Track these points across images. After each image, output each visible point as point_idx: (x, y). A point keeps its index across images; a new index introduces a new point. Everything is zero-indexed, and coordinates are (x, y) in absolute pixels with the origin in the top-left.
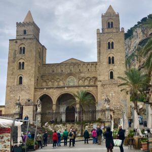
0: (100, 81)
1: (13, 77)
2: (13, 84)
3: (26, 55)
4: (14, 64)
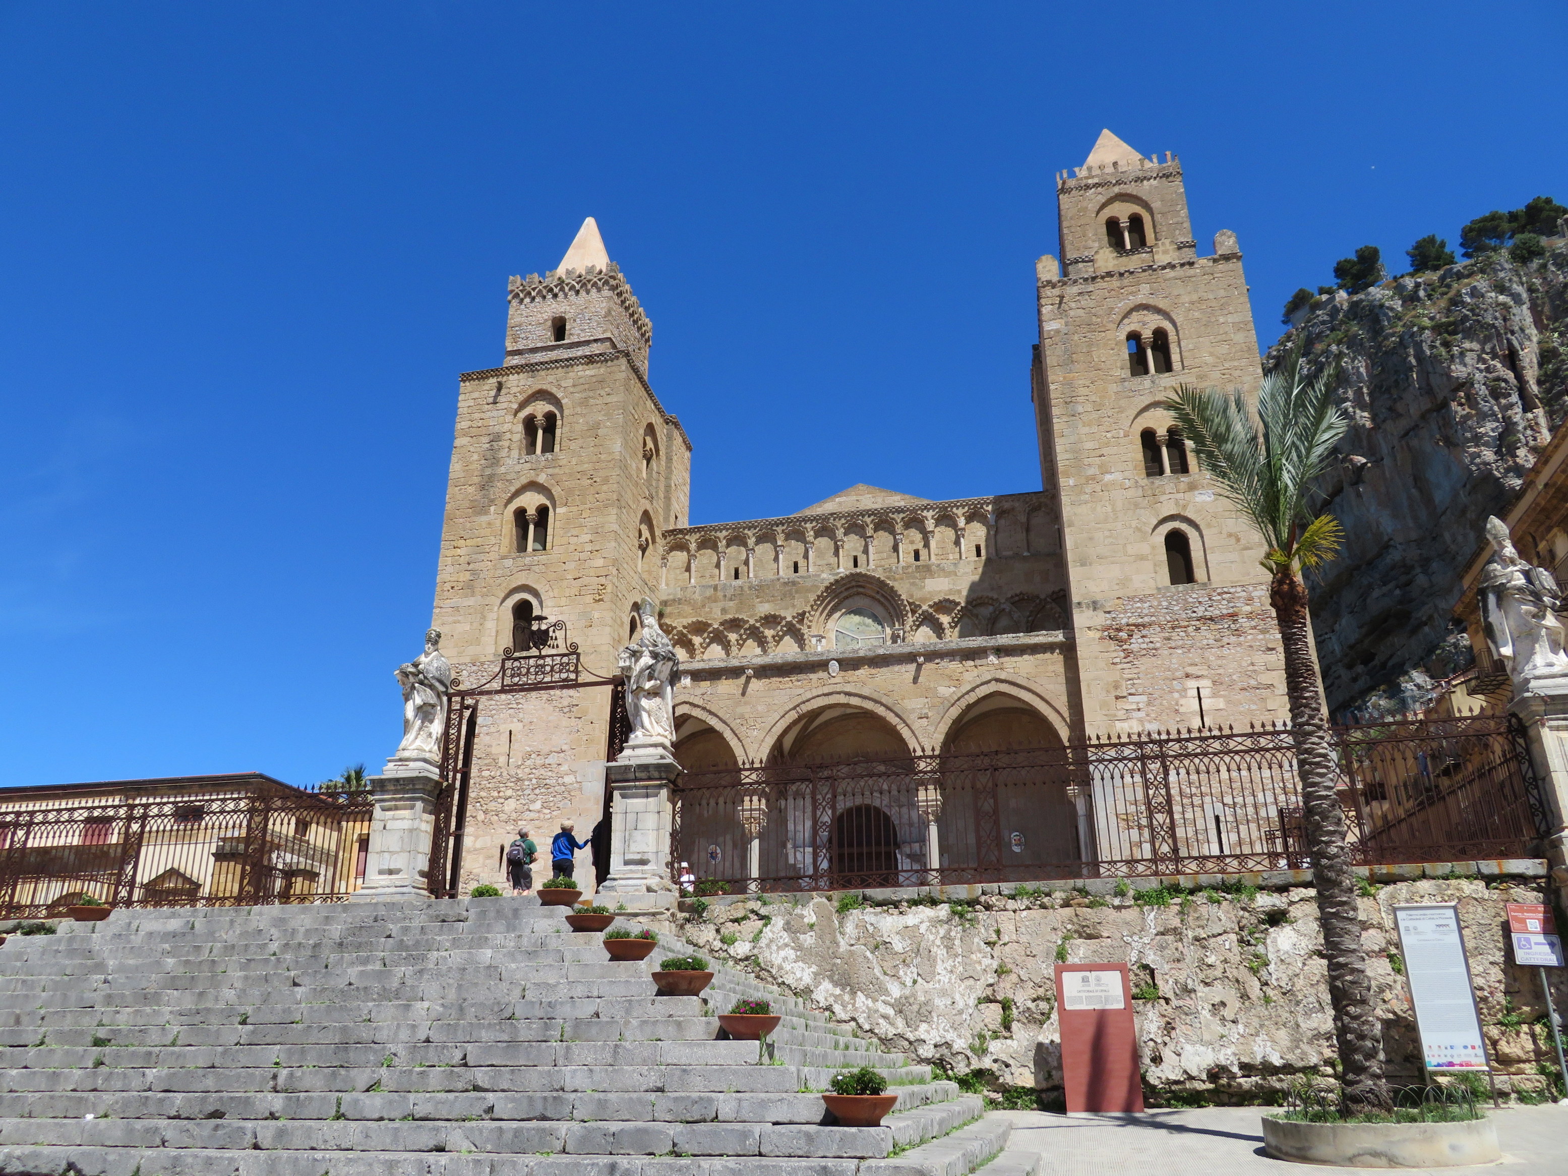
0: (1095, 605)
1: (471, 601)
2: (472, 650)
3: (562, 456)
4: (484, 519)
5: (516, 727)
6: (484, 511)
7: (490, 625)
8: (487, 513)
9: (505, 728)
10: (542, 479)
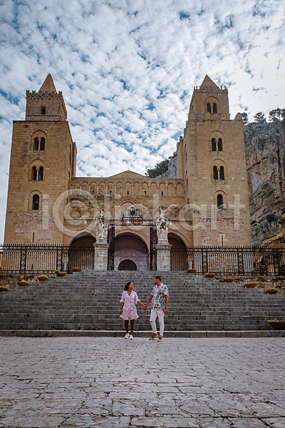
1: (20, 193)
2: (20, 208)
3: (47, 152)
4: (23, 168)
5: (35, 232)
6: (23, 166)
7: (26, 201)
8: (24, 166)
9: (32, 232)
10: (41, 158)
